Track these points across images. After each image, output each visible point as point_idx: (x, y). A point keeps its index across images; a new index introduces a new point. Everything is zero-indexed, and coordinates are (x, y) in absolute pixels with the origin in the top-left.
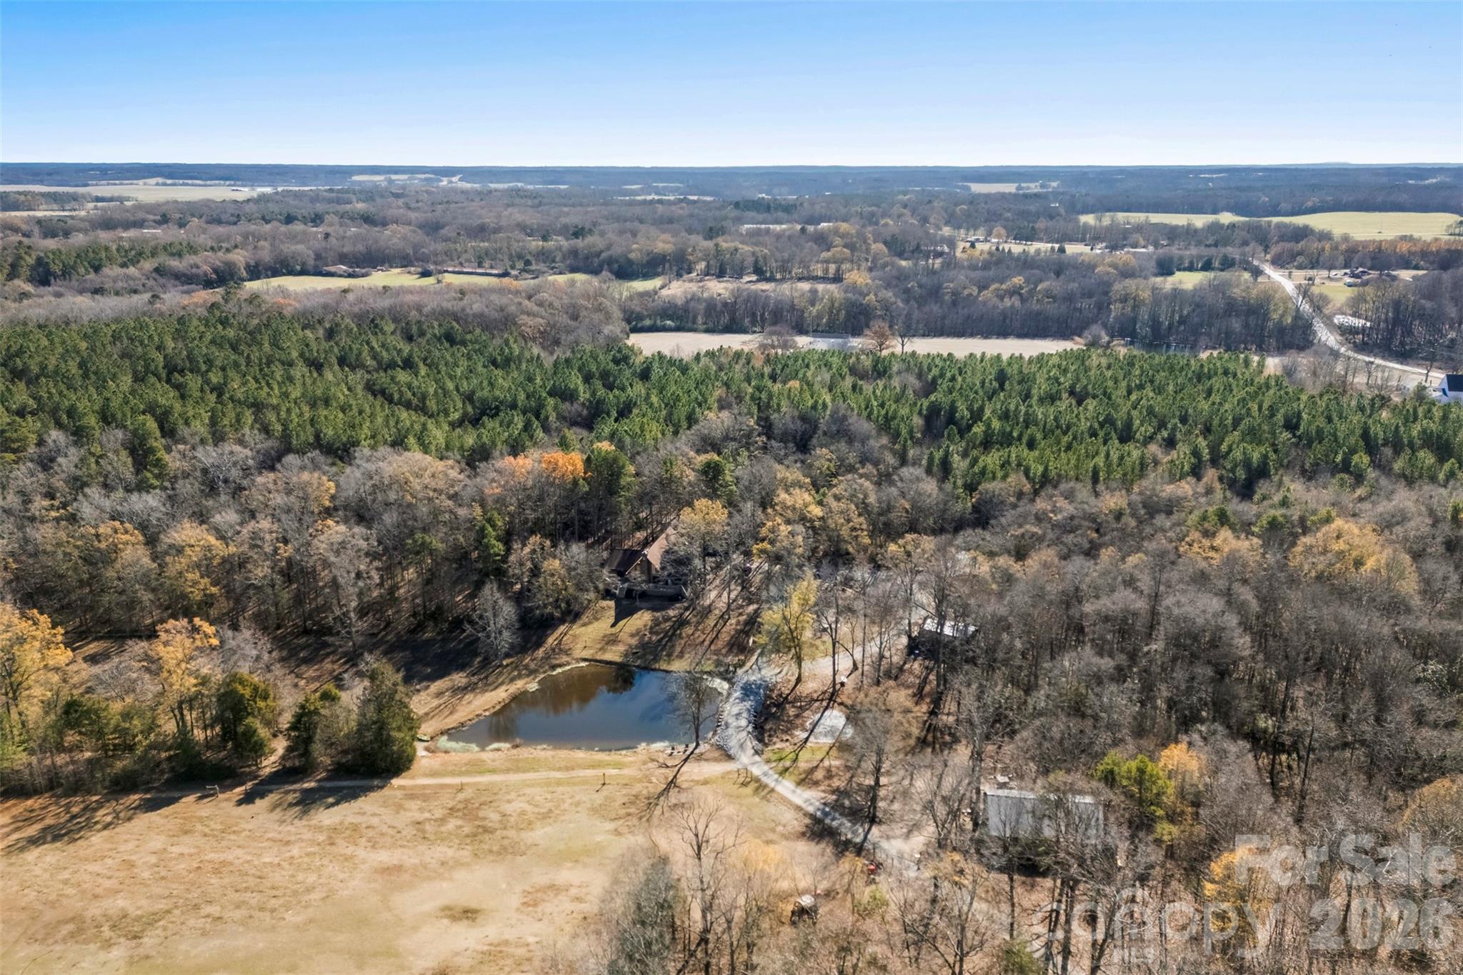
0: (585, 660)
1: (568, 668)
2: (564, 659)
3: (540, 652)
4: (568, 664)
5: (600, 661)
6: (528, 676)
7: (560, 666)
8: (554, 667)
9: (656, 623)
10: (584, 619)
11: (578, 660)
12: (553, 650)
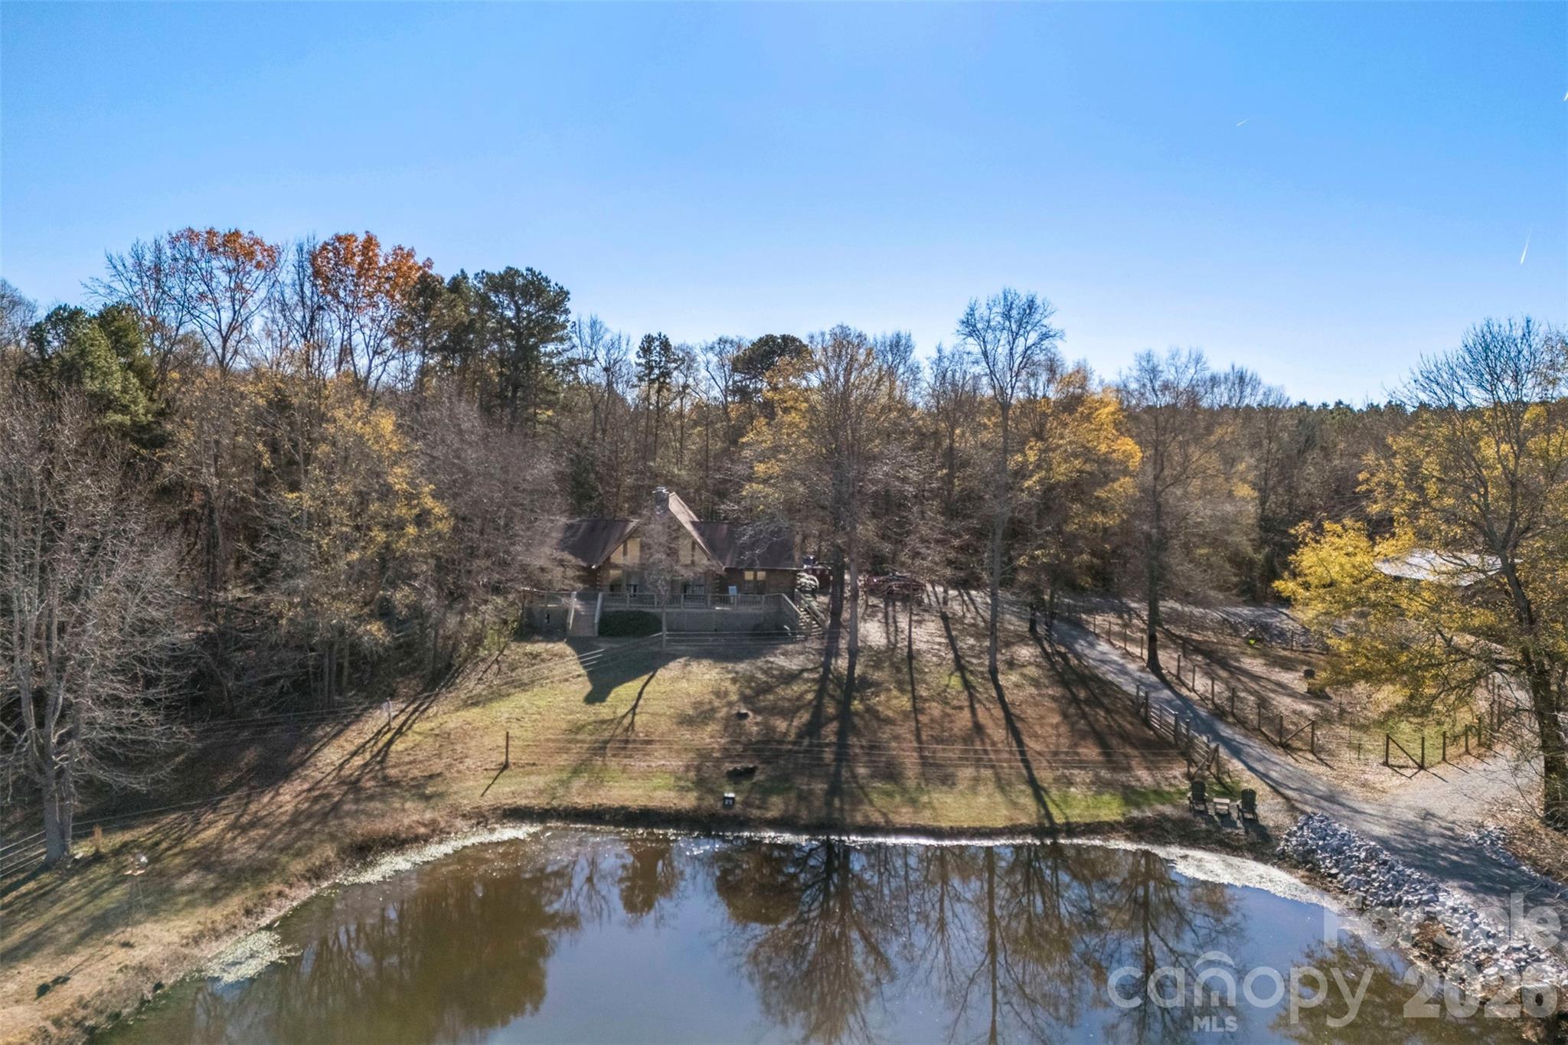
0: (517, 814)
1: (435, 851)
2: (412, 814)
3: (288, 797)
4: (436, 832)
5: (595, 816)
6: (214, 896)
7: (397, 843)
8: (364, 851)
9: (755, 694)
10: (470, 684)
11: (481, 818)
12: (353, 785)
